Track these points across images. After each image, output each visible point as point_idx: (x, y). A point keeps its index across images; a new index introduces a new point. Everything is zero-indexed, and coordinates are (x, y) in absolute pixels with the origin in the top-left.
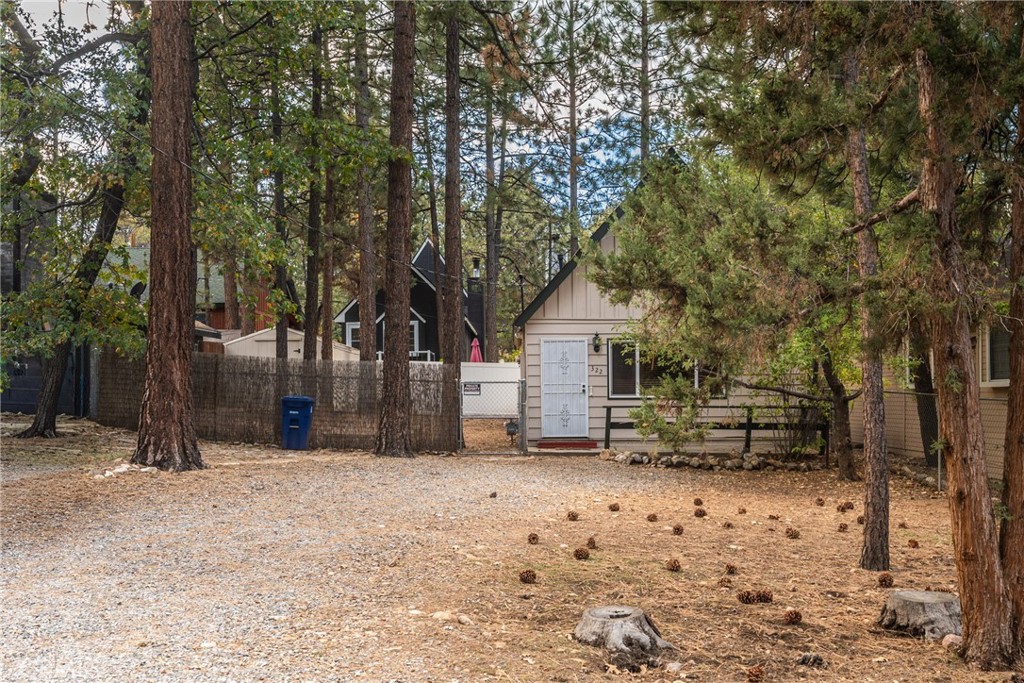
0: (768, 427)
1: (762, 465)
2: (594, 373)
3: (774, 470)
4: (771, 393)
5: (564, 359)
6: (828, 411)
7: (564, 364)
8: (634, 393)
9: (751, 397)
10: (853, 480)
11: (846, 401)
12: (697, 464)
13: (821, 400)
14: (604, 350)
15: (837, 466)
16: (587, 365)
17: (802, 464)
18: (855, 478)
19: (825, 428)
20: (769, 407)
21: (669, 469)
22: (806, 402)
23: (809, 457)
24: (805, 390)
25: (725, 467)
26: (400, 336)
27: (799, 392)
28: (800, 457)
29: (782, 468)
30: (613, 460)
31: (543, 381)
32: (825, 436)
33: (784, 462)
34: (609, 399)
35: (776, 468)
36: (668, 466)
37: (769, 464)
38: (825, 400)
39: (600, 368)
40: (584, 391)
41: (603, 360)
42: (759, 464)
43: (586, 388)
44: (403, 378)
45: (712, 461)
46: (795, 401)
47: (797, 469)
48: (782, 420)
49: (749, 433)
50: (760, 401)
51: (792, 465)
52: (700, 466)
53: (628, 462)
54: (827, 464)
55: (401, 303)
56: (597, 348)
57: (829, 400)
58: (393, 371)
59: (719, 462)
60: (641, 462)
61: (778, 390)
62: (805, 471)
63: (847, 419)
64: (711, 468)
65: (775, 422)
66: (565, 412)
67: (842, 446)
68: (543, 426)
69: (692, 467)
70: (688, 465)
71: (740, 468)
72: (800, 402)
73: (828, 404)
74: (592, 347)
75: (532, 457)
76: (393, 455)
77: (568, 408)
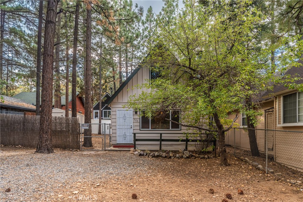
0: (193, 141)
1: (190, 156)
2: (135, 121)
3: (195, 158)
4: (195, 128)
5: (125, 116)
6: (216, 136)
7: (124, 118)
8: (149, 128)
9: (187, 130)
10: (226, 165)
11: (223, 132)
12: (164, 156)
13: (213, 131)
14: (138, 113)
15: (219, 156)
16: (132, 118)
17: (206, 156)
18: (227, 164)
19: (215, 142)
20: (194, 134)
21: (153, 158)
22: (208, 132)
23: (209, 152)
24: (208, 128)
25: (176, 157)
26: (46, 104)
27: (205, 128)
28: (205, 153)
29: (198, 157)
30: (133, 154)
31: (117, 124)
32: (215, 145)
33: (199, 155)
34: (140, 130)
35: (196, 157)
36: (153, 157)
37: (193, 156)
38: (215, 131)
39: (137, 119)
40: (131, 127)
41: (138, 117)
42: (189, 156)
43: (132, 127)
44: (47, 122)
45: (171, 154)
46: (203, 132)
47: (204, 158)
48: (199, 138)
49: (187, 143)
50: (190, 131)
51: (202, 156)
52: (166, 157)
53: (138, 155)
54: (216, 155)
55: (47, 91)
56: (136, 113)
57: (217, 131)
58: (43, 118)
59: (174, 155)
60: (143, 155)
61: (198, 128)
62: (207, 159)
63: (224, 139)
64: (170, 157)
65: (196, 139)
66: (125, 135)
67: (222, 151)
68: (117, 139)
69: (163, 157)
70: (161, 156)
71: (182, 157)
72: (205, 132)
73: (216, 133)
74: (134, 112)
75: (107, 152)
76: (41, 152)
77: (126, 133)
